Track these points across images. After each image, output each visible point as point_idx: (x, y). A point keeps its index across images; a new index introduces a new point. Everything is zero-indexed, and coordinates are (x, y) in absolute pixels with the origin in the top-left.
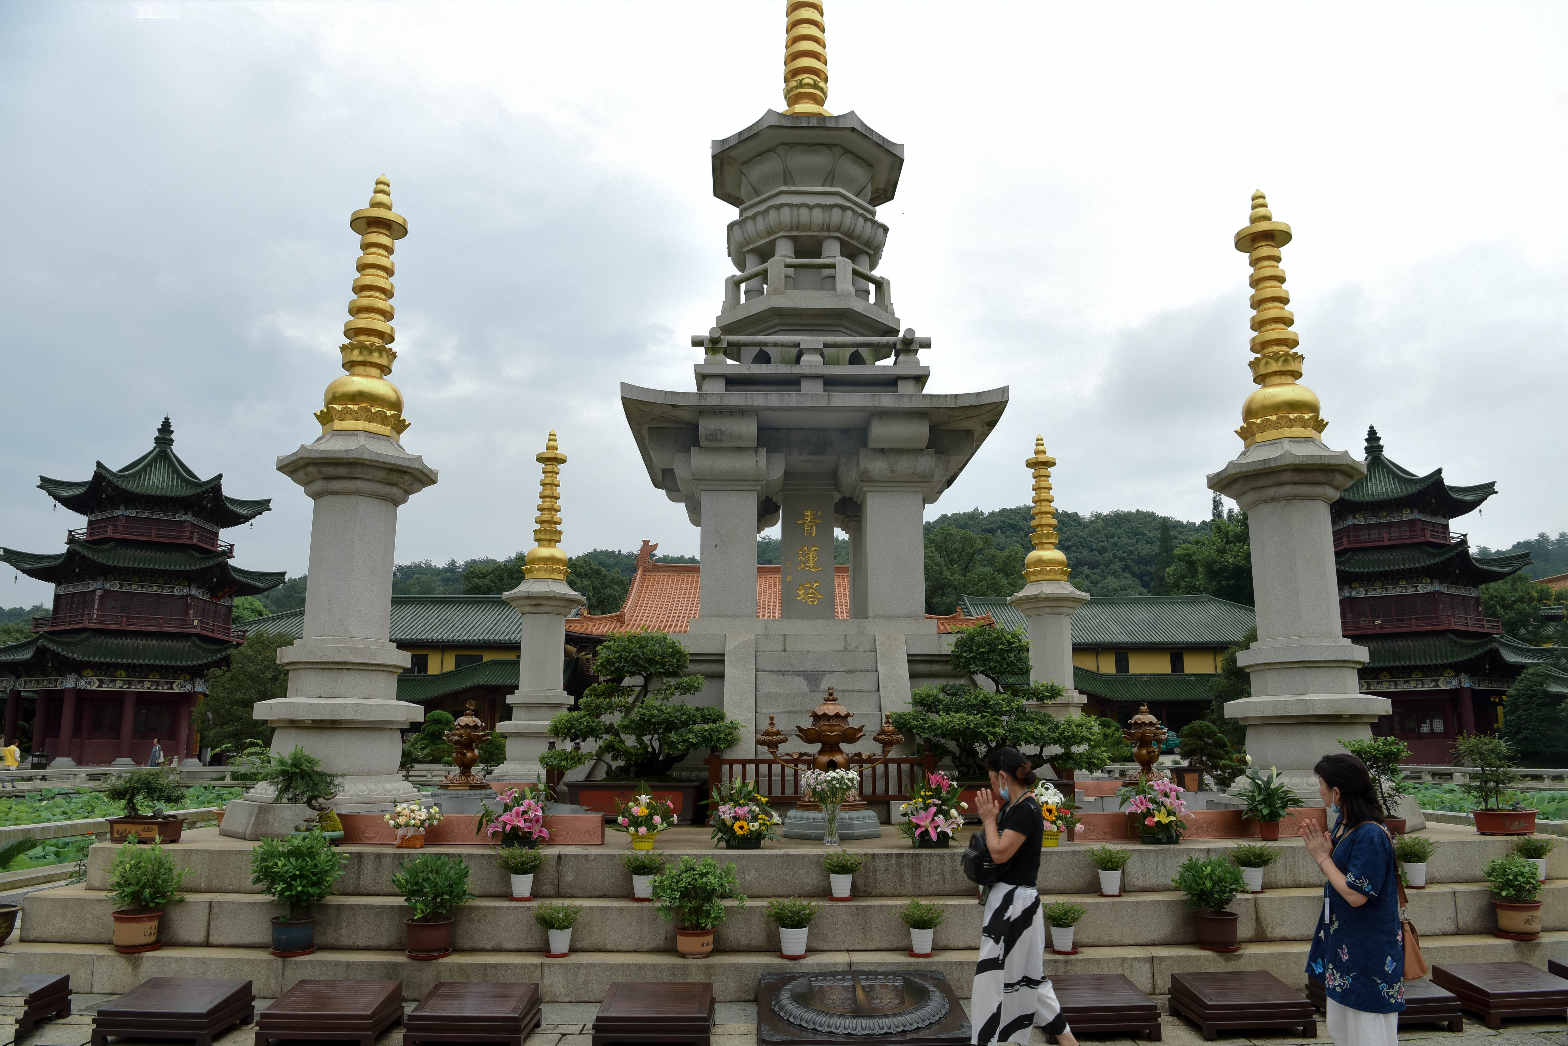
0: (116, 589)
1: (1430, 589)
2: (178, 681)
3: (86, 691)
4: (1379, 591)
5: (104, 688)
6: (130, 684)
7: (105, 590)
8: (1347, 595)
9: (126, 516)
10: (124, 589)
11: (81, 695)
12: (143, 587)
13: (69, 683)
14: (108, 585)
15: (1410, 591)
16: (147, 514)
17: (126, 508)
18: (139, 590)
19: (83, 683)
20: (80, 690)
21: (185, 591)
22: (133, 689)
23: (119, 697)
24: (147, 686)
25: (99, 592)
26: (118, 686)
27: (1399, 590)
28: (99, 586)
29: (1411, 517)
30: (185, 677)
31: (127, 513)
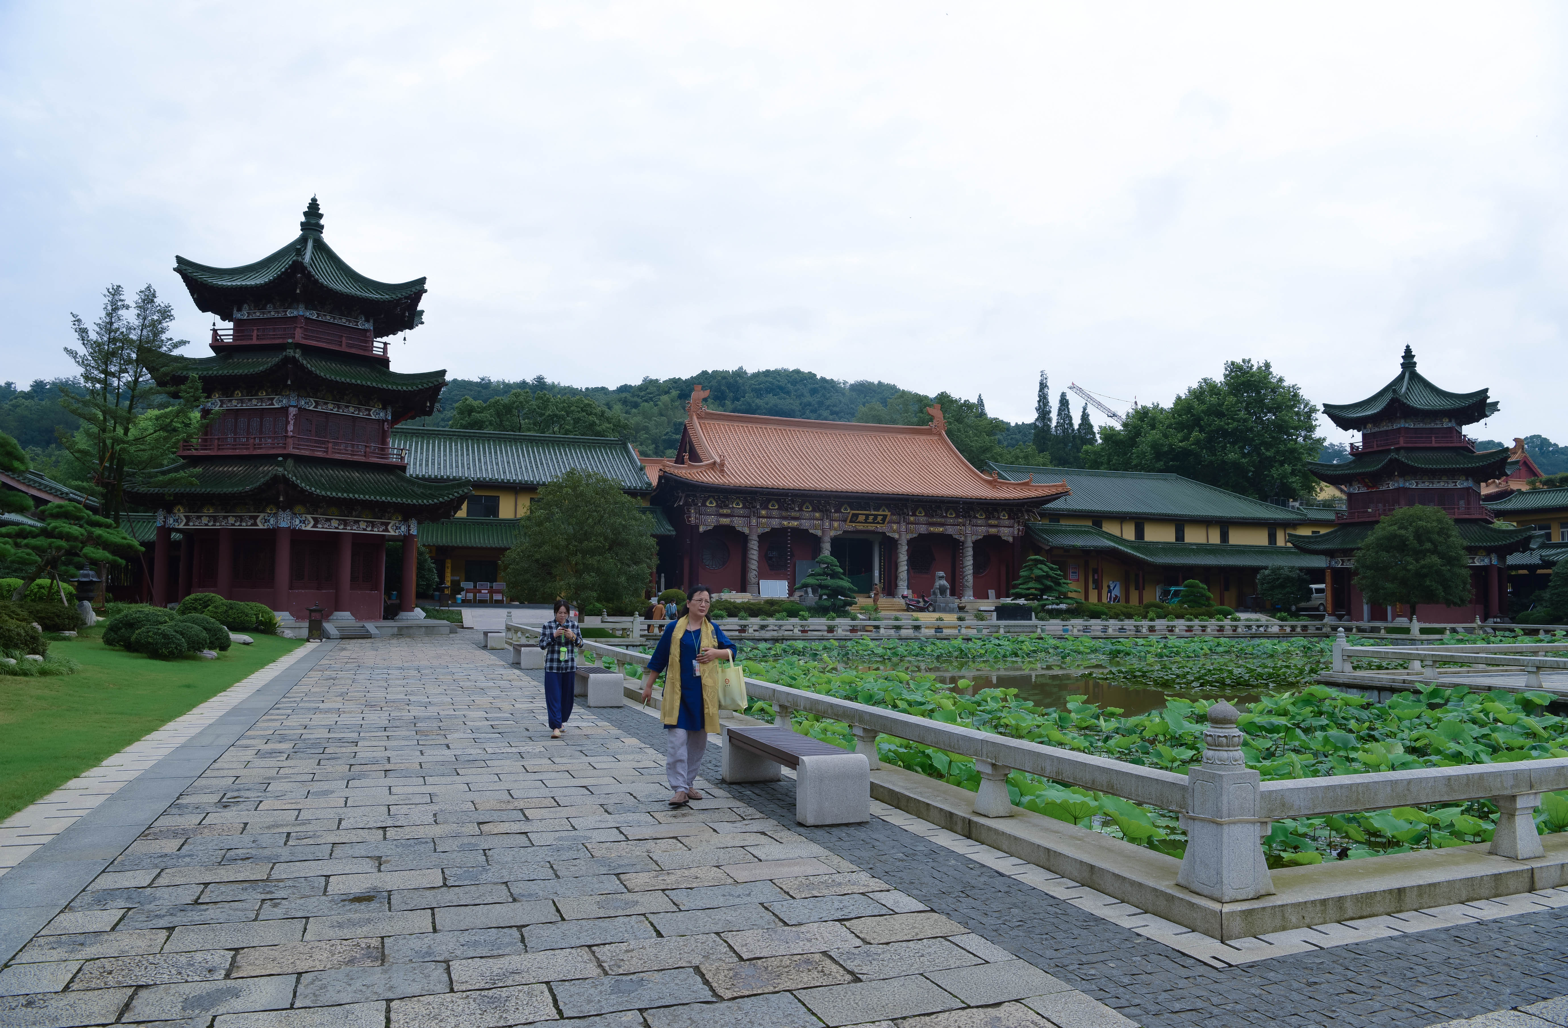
0: (311, 408)
1: (1465, 485)
2: (393, 522)
3: (301, 531)
4: (1427, 484)
5: (320, 528)
6: (346, 524)
7: (300, 409)
8: (1401, 486)
9: (307, 319)
10: (319, 409)
11: (297, 535)
12: (339, 408)
13: (285, 521)
14: (303, 403)
15: (1451, 486)
16: (328, 318)
17: (307, 308)
18: (335, 411)
19: (297, 522)
20: (294, 529)
21: (381, 414)
22: (348, 530)
23: (335, 537)
24: (362, 528)
25: (293, 411)
26: (333, 526)
27: (1442, 484)
28: (293, 403)
29: (1450, 425)
30: (397, 518)
31: (307, 314)
